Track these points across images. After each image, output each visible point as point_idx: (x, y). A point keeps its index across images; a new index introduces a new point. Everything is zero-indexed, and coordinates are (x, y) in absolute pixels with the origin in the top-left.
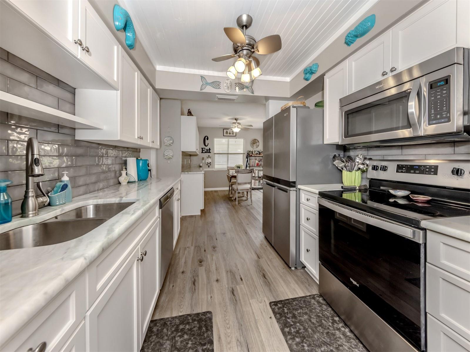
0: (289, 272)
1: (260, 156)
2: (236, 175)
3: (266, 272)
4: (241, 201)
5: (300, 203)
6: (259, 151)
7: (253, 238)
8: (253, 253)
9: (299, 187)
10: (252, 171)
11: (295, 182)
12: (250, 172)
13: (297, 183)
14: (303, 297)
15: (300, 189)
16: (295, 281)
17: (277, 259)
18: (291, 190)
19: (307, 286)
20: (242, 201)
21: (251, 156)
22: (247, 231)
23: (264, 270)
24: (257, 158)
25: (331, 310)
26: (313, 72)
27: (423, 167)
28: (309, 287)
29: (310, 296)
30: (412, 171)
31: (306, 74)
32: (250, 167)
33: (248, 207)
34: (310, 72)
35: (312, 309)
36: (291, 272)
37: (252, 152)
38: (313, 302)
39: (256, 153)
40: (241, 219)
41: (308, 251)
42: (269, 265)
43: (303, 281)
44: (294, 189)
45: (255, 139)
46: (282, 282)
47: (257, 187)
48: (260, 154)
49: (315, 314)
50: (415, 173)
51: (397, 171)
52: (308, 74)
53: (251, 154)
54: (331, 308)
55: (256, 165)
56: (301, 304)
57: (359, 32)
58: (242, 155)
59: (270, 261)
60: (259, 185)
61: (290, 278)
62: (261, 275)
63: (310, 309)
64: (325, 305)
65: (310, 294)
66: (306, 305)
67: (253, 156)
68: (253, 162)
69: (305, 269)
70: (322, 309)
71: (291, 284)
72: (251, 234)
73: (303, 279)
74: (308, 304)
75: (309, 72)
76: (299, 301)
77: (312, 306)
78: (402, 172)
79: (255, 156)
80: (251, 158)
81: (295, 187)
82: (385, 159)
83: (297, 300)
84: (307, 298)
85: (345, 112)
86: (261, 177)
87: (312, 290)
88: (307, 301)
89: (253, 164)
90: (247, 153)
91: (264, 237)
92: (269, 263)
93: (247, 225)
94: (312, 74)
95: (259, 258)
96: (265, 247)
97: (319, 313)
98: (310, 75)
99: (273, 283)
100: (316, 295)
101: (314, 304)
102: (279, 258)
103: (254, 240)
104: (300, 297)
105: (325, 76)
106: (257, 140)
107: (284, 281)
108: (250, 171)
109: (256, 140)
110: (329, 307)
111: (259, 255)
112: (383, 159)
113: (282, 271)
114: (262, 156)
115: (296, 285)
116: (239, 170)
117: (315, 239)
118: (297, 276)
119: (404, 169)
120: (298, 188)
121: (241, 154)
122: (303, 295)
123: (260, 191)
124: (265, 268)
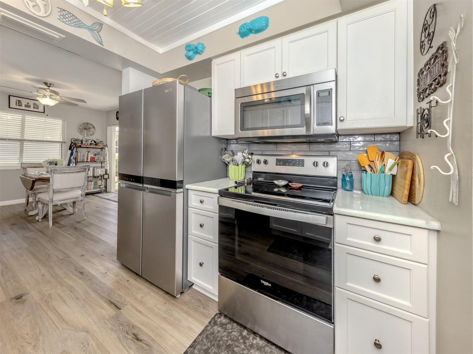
0: (174, 304)
1: (97, 147)
2: (48, 176)
3: (138, 327)
4: (59, 219)
5: (188, 207)
6: (96, 141)
7: (99, 276)
8: (105, 305)
9: (187, 186)
10: (85, 169)
11: (182, 181)
12: (82, 170)
13: (184, 182)
14: (203, 332)
15: (188, 189)
16: (186, 312)
17: (152, 293)
18: (177, 193)
19: (202, 310)
20: (63, 218)
21: (80, 147)
22: (83, 268)
23: (133, 326)
24: (92, 150)
25: (237, 326)
26: (199, 51)
27: (294, 160)
28: (205, 311)
29: (210, 323)
30: (287, 164)
31: (190, 51)
32: (76, 163)
33: (78, 226)
34: (195, 51)
35: (219, 341)
36: (176, 303)
37: (82, 141)
38: (216, 330)
39: (89, 142)
40: (66, 252)
41: (201, 265)
42: (140, 312)
43: (195, 307)
44: (181, 190)
45: (87, 124)
46: (169, 327)
47: (91, 191)
48: (96, 145)
49: (225, 347)
50: (289, 165)
51: (277, 165)
52: (192, 51)
53: (79, 143)
54: (235, 322)
55: (89, 160)
56: (205, 345)
57: (255, 27)
58: (59, 145)
59: (141, 302)
60: (94, 188)
61: (178, 314)
62: (130, 341)
63: (217, 344)
64: (229, 323)
65: (209, 321)
66: (211, 342)
67: (83, 146)
68: (84, 156)
69: (194, 287)
70: (229, 332)
71: (181, 322)
72: (93, 272)
73: (195, 304)
74: (212, 339)
75: (193, 50)
76: (200, 343)
77: (218, 336)
78: (280, 165)
79: (88, 146)
80: (79, 150)
81: (183, 188)
82: (263, 154)
83: (198, 343)
84: (208, 328)
85: (241, 104)
86: (98, 177)
87: (209, 312)
88: (210, 334)
89: (83, 159)
90: (71, 142)
91: (121, 266)
92: (140, 308)
93: (82, 257)
94: (196, 54)
95: (120, 309)
96: (126, 284)
97: (227, 341)
98: (194, 54)
99: (156, 339)
100: (216, 317)
101: (219, 332)
102: (153, 291)
103: (103, 280)
104: (200, 335)
105: (212, 62)
106: (91, 124)
107: (171, 324)
108: (81, 168)
109: (89, 125)
110: (233, 323)
111: (118, 302)
112: (262, 154)
113: (165, 309)
114: (100, 147)
115: (190, 319)
116: (57, 168)
117: (213, 248)
118: (186, 303)
119: (281, 162)
120: (186, 188)
121: (59, 142)
122: (202, 328)
123: (97, 196)
124: (134, 322)
